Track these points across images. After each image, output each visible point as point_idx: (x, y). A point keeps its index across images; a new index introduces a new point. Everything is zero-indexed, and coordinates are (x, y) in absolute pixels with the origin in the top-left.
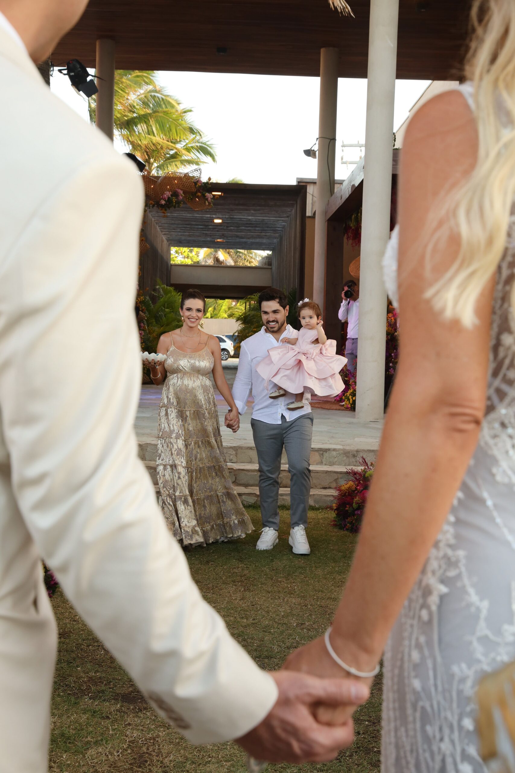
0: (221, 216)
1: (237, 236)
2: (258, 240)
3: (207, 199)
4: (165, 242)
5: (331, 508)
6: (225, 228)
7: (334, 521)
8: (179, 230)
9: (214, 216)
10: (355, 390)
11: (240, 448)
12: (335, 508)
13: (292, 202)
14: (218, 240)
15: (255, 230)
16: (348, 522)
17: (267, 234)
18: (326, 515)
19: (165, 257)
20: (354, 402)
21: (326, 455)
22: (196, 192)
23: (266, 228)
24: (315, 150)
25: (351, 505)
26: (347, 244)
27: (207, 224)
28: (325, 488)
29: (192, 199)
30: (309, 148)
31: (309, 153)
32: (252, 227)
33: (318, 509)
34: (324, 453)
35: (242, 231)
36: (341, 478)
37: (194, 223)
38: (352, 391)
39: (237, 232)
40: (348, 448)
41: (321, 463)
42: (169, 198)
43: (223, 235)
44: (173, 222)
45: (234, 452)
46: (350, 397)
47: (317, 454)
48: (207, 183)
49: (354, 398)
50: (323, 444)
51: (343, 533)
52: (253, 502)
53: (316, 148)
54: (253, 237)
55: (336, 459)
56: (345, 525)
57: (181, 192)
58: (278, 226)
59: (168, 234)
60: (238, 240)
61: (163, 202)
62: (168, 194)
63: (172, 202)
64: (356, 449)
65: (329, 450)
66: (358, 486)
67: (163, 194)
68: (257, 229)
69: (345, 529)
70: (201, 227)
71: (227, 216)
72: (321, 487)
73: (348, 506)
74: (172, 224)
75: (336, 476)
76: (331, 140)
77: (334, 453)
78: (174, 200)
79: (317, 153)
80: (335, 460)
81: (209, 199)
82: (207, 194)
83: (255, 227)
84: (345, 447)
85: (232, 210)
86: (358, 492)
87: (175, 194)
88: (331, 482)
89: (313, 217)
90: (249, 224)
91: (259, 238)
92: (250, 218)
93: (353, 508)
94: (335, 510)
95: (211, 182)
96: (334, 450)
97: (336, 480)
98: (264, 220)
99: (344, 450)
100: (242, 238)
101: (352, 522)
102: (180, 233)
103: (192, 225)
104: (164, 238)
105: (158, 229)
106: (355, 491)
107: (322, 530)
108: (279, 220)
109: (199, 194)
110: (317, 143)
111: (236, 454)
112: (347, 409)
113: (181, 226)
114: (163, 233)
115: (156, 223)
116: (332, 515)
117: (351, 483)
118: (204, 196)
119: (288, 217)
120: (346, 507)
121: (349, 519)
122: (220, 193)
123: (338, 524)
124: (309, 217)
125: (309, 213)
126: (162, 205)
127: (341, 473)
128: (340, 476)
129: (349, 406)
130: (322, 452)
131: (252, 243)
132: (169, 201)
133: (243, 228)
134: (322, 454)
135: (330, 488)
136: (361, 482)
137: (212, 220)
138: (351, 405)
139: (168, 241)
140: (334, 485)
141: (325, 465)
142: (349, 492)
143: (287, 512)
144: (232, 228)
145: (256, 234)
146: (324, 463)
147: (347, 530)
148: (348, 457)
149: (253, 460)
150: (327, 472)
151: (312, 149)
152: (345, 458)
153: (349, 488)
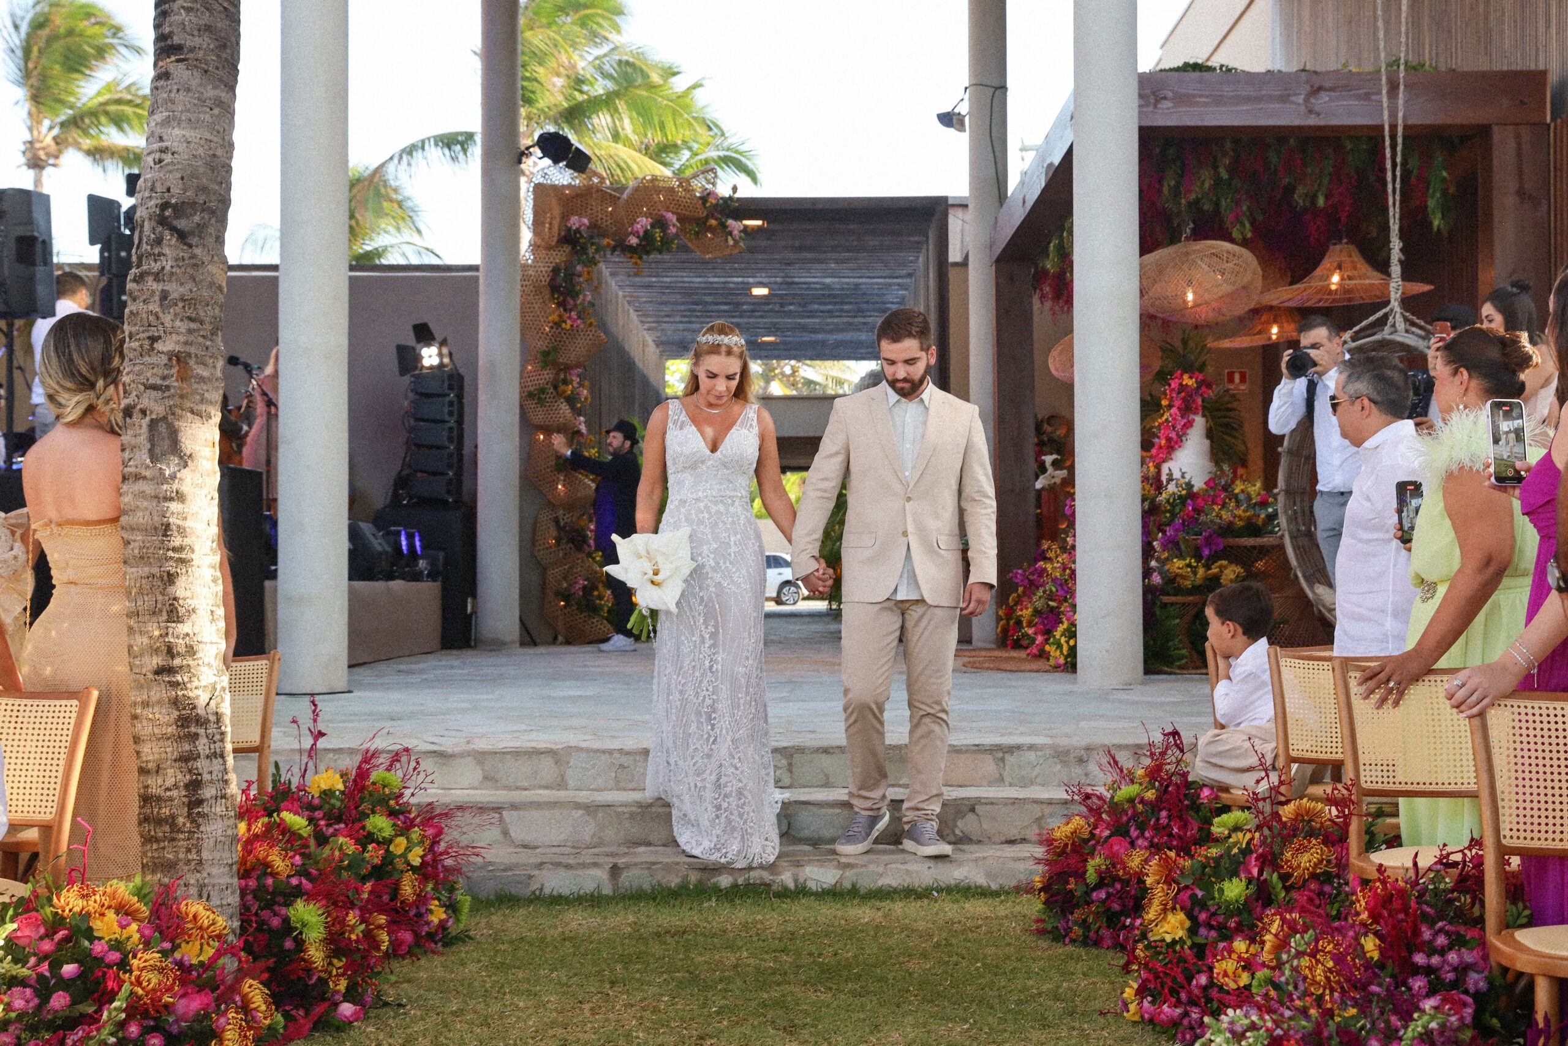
0: (765, 280)
1: (804, 328)
2: (848, 336)
3: (730, 233)
4: (652, 348)
5: (1029, 890)
6: (777, 307)
7: (1038, 921)
8: (678, 319)
9: (751, 280)
10: (1073, 624)
11: (800, 750)
12: (1039, 885)
13: (916, 239)
14: (765, 339)
15: (842, 311)
16: (1075, 923)
17: (869, 320)
18: (1018, 908)
19: (652, 379)
20: (1073, 651)
21: (1010, 759)
22: (707, 218)
23: (865, 306)
24: (963, 113)
25: (1081, 875)
26: (1040, 309)
27: (735, 299)
28: (1012, 842)
29: (697, 233)
30: (949, 109)
31: (948, 119)
32: (835, 303)
33: (995, 894)
34: (1007, 756)
35: (812, 314)
36: (1051, 815)
37: (709, 299)
38: (1065, 626)
39: (803, 317)
40: (1064, 742)
41: (1000, 780)
42: (646, 232)
43: (774, 324)
44: (664, 298)
45: (784, 762)
46: (1063, 640)
47: (989, 758)
48: (731, 198)
49: (1072, 643)
50: (1003, 735)
51: (1060, 950)
52: (833, 882)
53: (964, 109)
54: (838, 329)
55: (1037, 770)
56: (1068, 930)
57: (674, 220)
58: (890, 298)
59: (655, 329)
60: (807, 337)
61: (634, 241)
62: (643, 223)
63: (654, 239)
64: (1084, 743)
65: (1018, 747)
66: (1095, 827)
67: (633, 222)
68: (846, 307)
69: (1067, 940)
70: (725, 308)
71: (779, 280)
72: (1003, 839)
73: (1072, 880)
74: (662, 303)
75: (1037, 811)
76: (997, 88)
77: (1031, 756)
78: (658, 234)
79: (967, 119)
80: (1035, 773)
81: (736, 232)
82: (730, 222)
83: (843, 303)
84: (1058, 741)
85: (789, 264)
86: (1098, 842)
87: (660, 223)
88: (1026, 827)
89: (964, 264)
90: (828, 296)
91: (854, 330)
92: (828, 280)
93: (1087, 885)
94: (1040, 890)
95: (737, 195)
96: (1031, 747)
97: (1039, 820)
98: (857, 285)
99: (1054, 747)
100: (814, 331)
101: (1085, 921)
102: (681, 326)
103: (706, 303)
104: (649, 340)
105: (634, 316)
106: (1089, 840)
107: (1009, 944)
108: (890, 285)
109: (713, 222)
110: (967, 96)
111: (790, 764)
112: (1056, 668)
113: (682, 307)
114: (646, 326)
115: (629, 303)
116: (1034, 906)
117: (1078, 821)
118: (723, 226)
119: (910, 275)
120: (1068, 883)
121: (1077, 914)
122: (759, 223)
123: (1049, 927)
124: (956, 264)
125: (954, 255)
126: (631, 247)
127: (1050, 802)
128: (1048, 810)
129: (1062, 661)
130: (1000, 755)
131: (838, 344)
132: (647, 237)
133: (816, 306)
134: (1003, 760)
135: (1024, 840)
136: (1104, 816)
137: (748, 287)
138: (1066, 657)
139: (657, 346)
140: (1032, 833)
141: (1011, 785)
142: (1073, 844)
143: (919, 903)
144: (791, 308)
145: (845, 320)
146: (1008, 780)
147: (1073, 941)
148: (1064, 763)
149: (832, 780)
150: (1015, 801)
151: (956, 111)
152: (1059, 767)
153: (1074, 833)
